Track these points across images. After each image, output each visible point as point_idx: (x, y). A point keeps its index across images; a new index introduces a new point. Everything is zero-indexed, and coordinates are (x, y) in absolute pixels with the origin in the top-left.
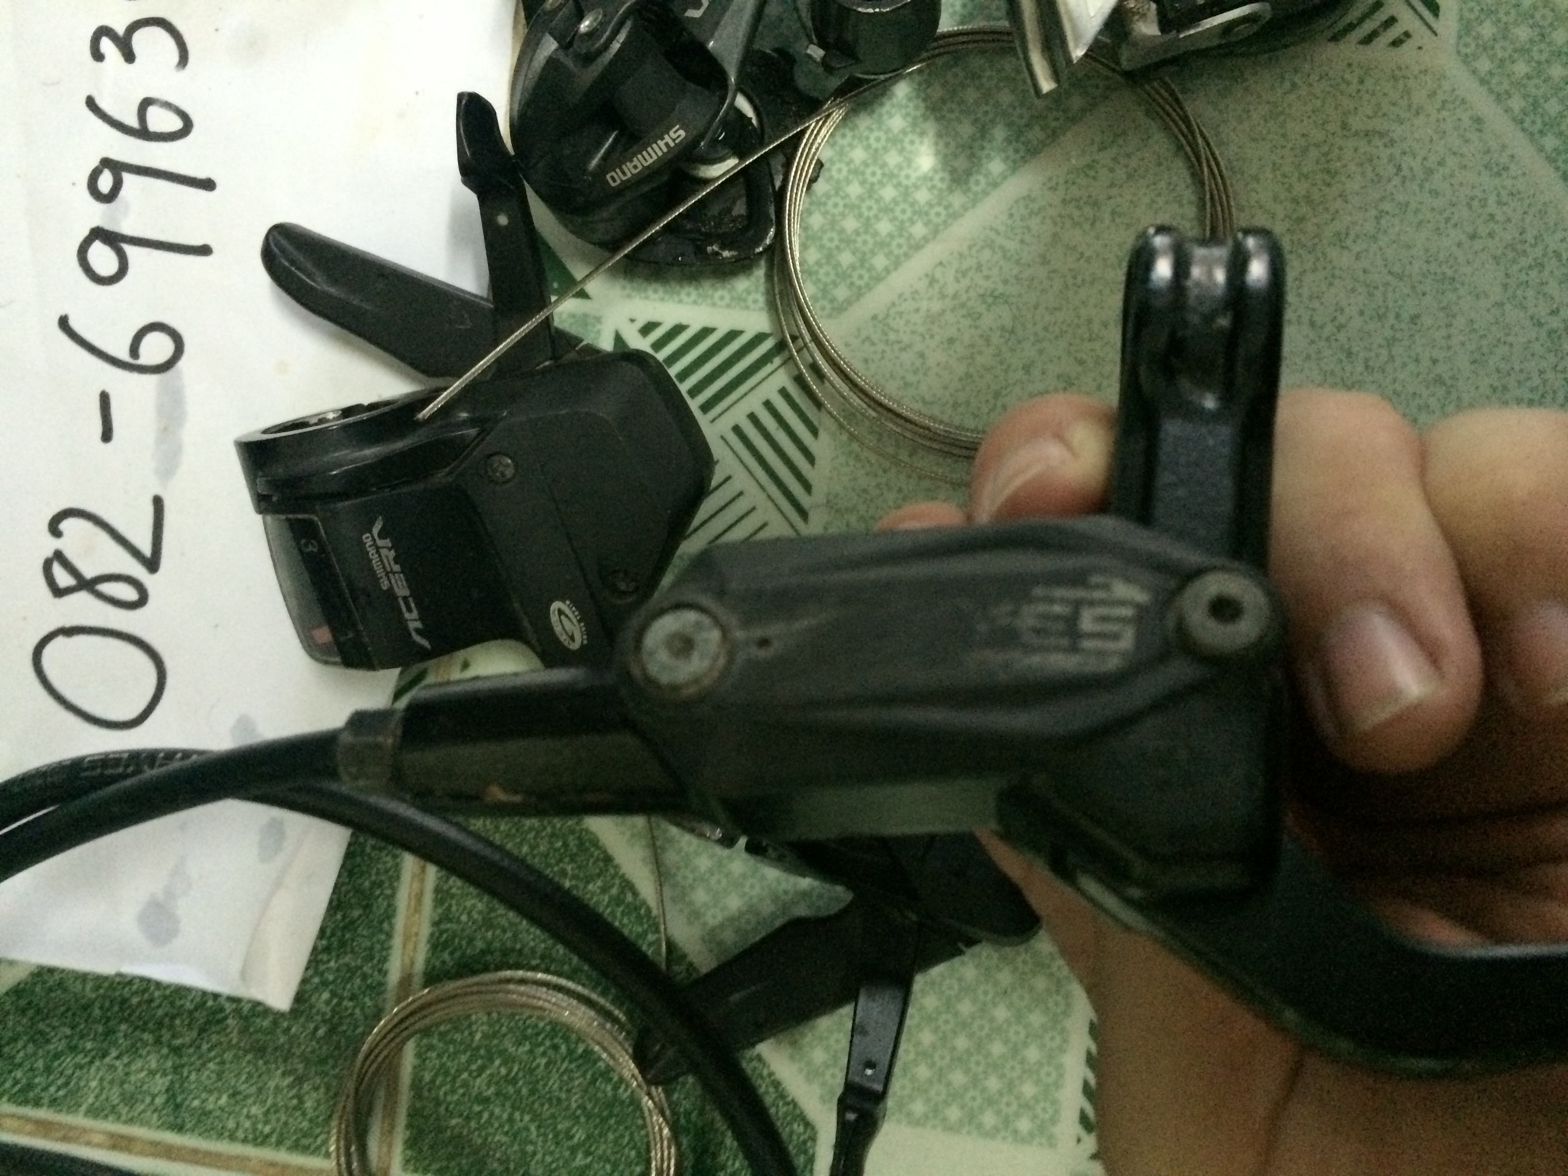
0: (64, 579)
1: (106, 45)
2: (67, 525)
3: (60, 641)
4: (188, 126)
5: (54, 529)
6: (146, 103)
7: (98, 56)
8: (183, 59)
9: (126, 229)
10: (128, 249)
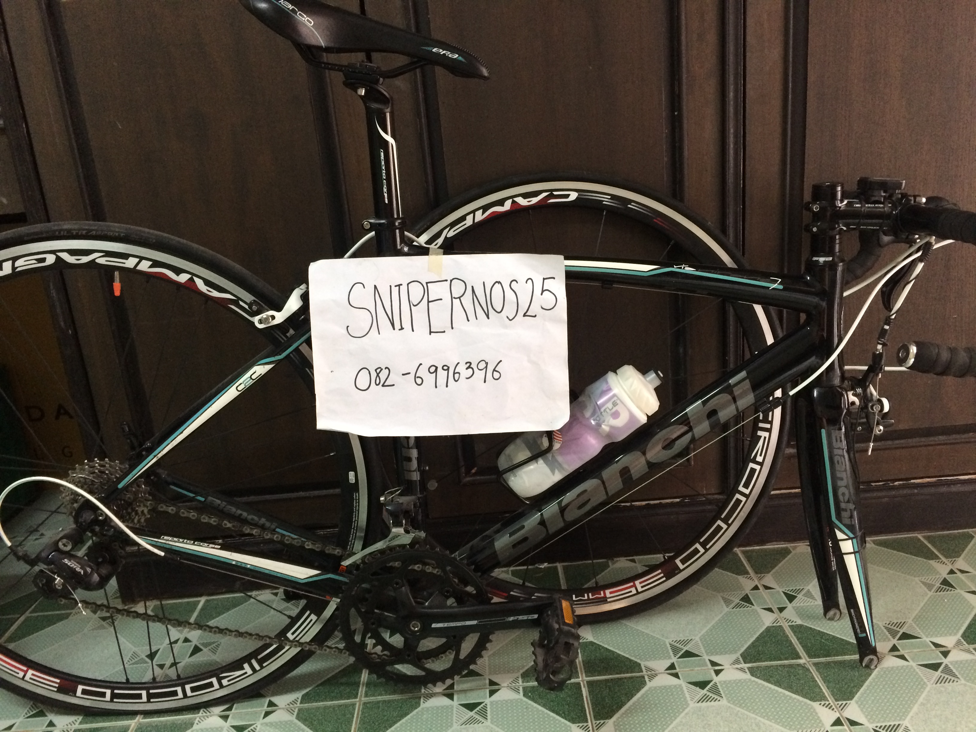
0: (378, 371)
1: (468, 364)
4: (456, 381)
5: (386, 368)
6: (459, 373)
8: (467, 378)
10: (435, 374)
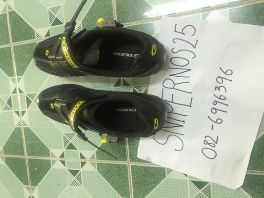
0: (206, 143)
1: (217, 88)
4: (226, 99)
5: (205, 137)
6: (221, 96)
7: (216, 90)
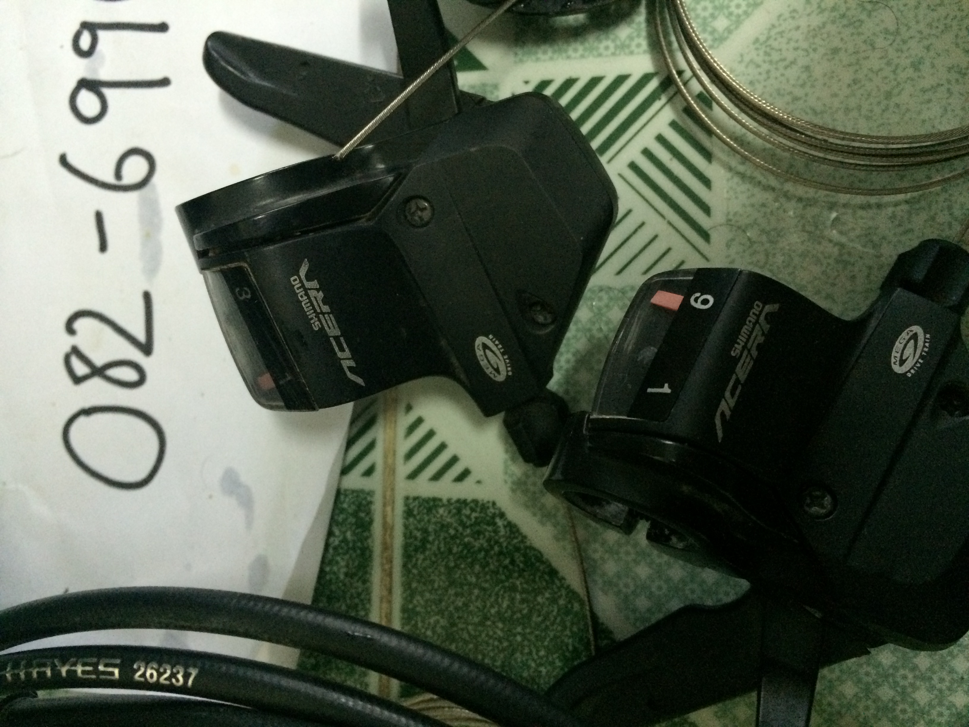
2: (80, 324)
3: (82, 420)
9: (104, 75)
